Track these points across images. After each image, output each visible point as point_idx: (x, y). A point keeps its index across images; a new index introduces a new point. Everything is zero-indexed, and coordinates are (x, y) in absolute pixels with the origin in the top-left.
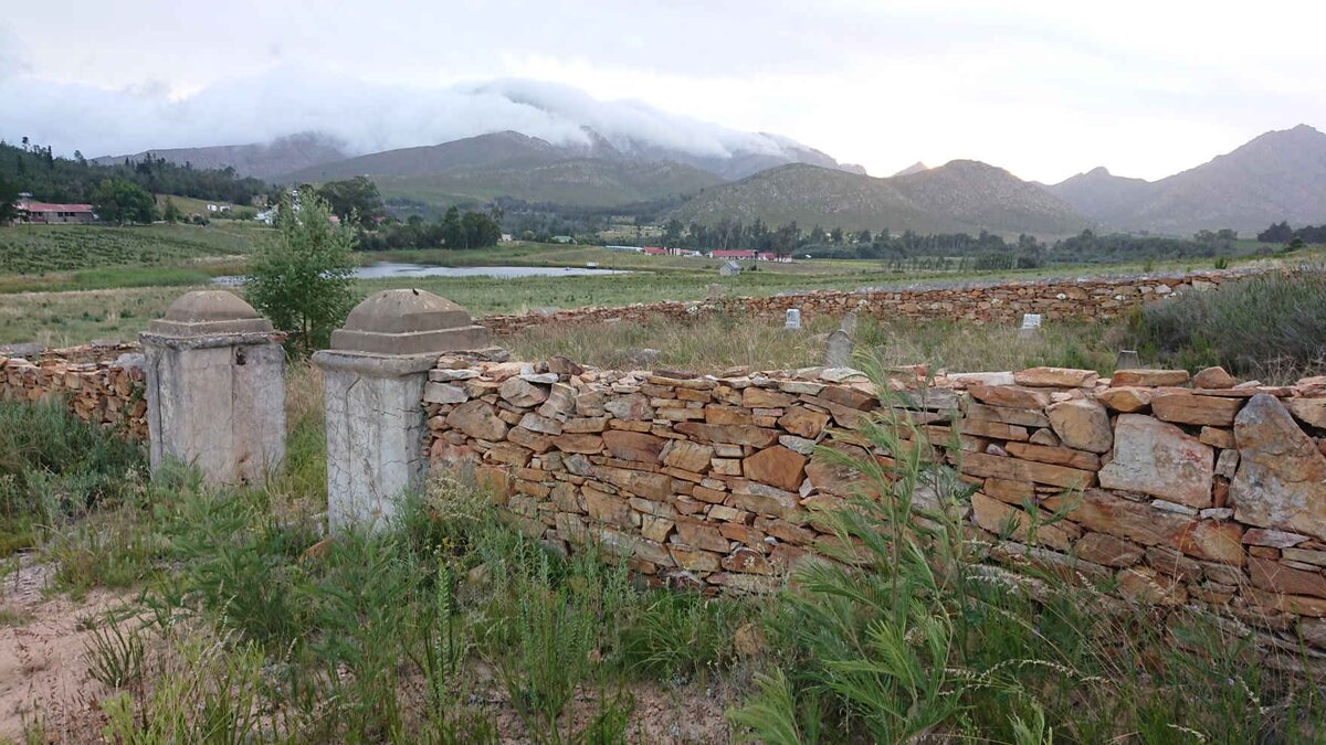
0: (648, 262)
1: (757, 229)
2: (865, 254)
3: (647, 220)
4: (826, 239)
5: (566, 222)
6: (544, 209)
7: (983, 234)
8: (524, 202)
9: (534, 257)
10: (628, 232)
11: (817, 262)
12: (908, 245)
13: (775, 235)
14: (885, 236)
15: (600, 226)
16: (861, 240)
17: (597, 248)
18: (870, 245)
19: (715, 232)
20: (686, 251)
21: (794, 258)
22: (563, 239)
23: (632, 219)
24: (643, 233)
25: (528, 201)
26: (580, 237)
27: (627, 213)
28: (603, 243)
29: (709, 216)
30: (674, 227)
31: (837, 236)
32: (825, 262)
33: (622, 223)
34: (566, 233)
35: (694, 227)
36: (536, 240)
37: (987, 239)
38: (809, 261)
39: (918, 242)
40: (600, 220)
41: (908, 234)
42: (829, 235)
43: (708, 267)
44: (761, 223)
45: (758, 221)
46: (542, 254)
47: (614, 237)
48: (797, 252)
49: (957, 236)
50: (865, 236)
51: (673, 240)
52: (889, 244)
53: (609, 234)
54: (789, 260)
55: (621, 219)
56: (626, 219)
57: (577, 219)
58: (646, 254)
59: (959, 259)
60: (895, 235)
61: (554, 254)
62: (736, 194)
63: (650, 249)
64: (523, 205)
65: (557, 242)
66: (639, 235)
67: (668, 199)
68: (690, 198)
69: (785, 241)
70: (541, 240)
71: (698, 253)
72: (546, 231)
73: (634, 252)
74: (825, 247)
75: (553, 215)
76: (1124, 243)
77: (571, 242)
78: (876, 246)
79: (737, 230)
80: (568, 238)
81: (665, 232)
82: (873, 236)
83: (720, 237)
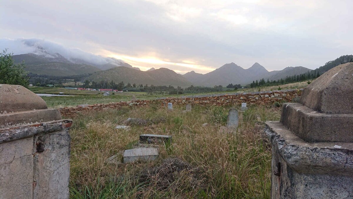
0: (79, 92)
1: (112, 83)
2: (142, 90)
3: (78, 80)
4: (132, 86)
5: (51, 81)
6: (43, 77)
7: (170, 86)
8: (37, 74)
9: (40, 91)
10: (72, 83)
11: (130, 92)
12: (152, 88)
13: (118, 85)
14: (146, 86)
15: (63, 82)
16: (140, 87)
17: (62, 88)
18: (143, 88)
19: (100, 84)
20: (91, 89)
21: (123, 91)
22: (50, 85)
23: (73, 80)
24: (77, 84)
25: (38, 75)
26: (56, 85)
27: (72, 78)
28: (64, 87)
29: (98, 79)
30: (87, 82)
31: (134, 86)
32: (132, 92)
33: (70, 81)
34: (51, 84)
35: (93, 83)
36: (41, 86)
37: (171, 87)
38: (127, 92)
39: (154, 88)
40: (63, 80)
41: (152, 85)
42: (132, 85)
43: (99, 94)
44: (113, 82)
45: (112, 81)
46: (43, 90)
47: (67, 85)
48: (124, 90)
49: (164, 86)
50: (142, 86)
51: (87, 86)
52: (148, 88)
53: (66, 84)
54: (122, 92)
55: (69, 80)
56: (71, 80)
57: (55, 79)
58: (79, 90)
59: (165, 92)
60: (149, 86)
61: (48, 90)
62: (105, 74)
63: (80, 88)
64: (36, 75)
65: (48, 86)
66: (76, 84)
67: (85, 75)
68: (91, 74)
69: (121, 87)
70: (42, 86)
71: (95, 90)
72: (44, 83)
73: (75, 90)
74: (131, 88)
75: (46, 79)
76: (200, 88)
77: (53, 86)
78: (145, 88)
79: (106, 84)
80: (52, 85)
81: (84, 84)
82: (143, 86)
83: (101, 86)
